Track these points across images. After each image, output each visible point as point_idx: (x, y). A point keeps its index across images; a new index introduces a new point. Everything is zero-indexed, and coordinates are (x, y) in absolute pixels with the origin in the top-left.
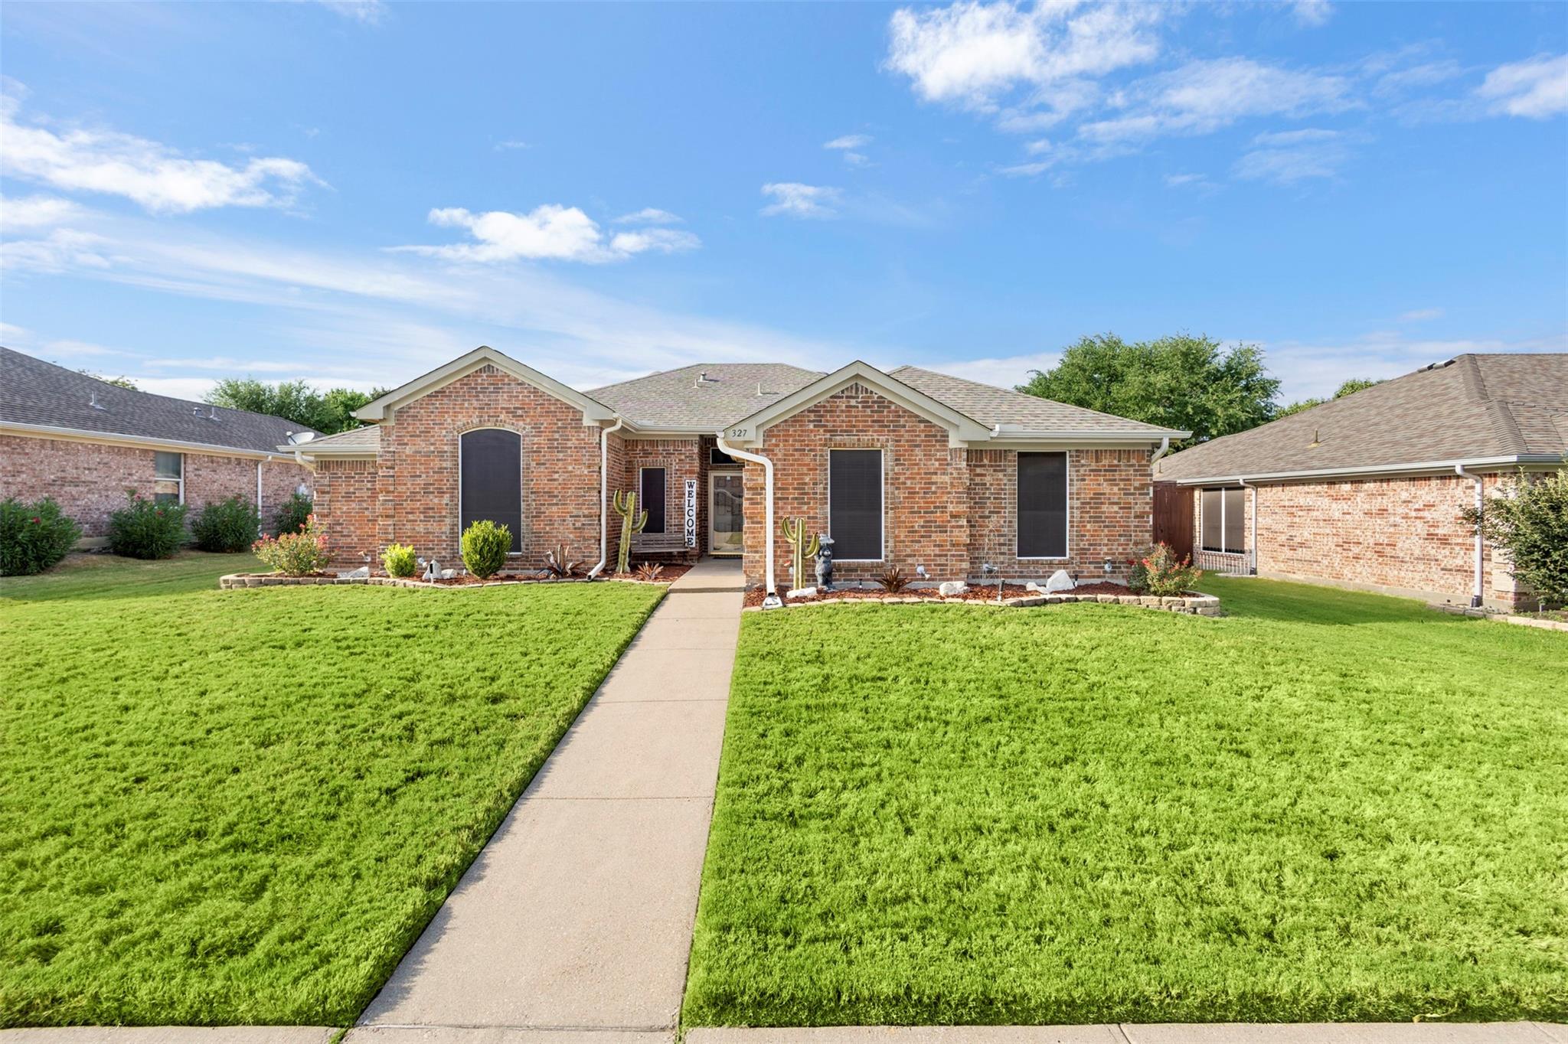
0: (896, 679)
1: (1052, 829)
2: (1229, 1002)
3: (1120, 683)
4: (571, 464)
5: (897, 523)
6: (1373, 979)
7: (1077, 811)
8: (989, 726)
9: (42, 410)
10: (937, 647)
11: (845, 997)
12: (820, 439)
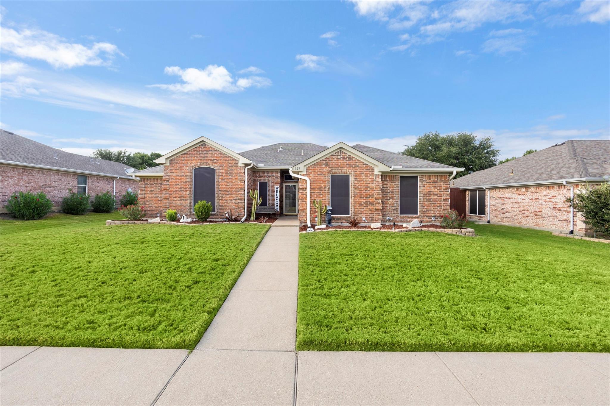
0: (357, 255)
1: (413, 300)
2: (470, 346)
3: (437, 257)
4: (234, 180)
5: (355, 201)
6: (517, 339)
7: (421, 294)
8: (391, 269)
9: (38, 159)
10: (371, 245)
11: (348, 343)
12: (327, 171)
